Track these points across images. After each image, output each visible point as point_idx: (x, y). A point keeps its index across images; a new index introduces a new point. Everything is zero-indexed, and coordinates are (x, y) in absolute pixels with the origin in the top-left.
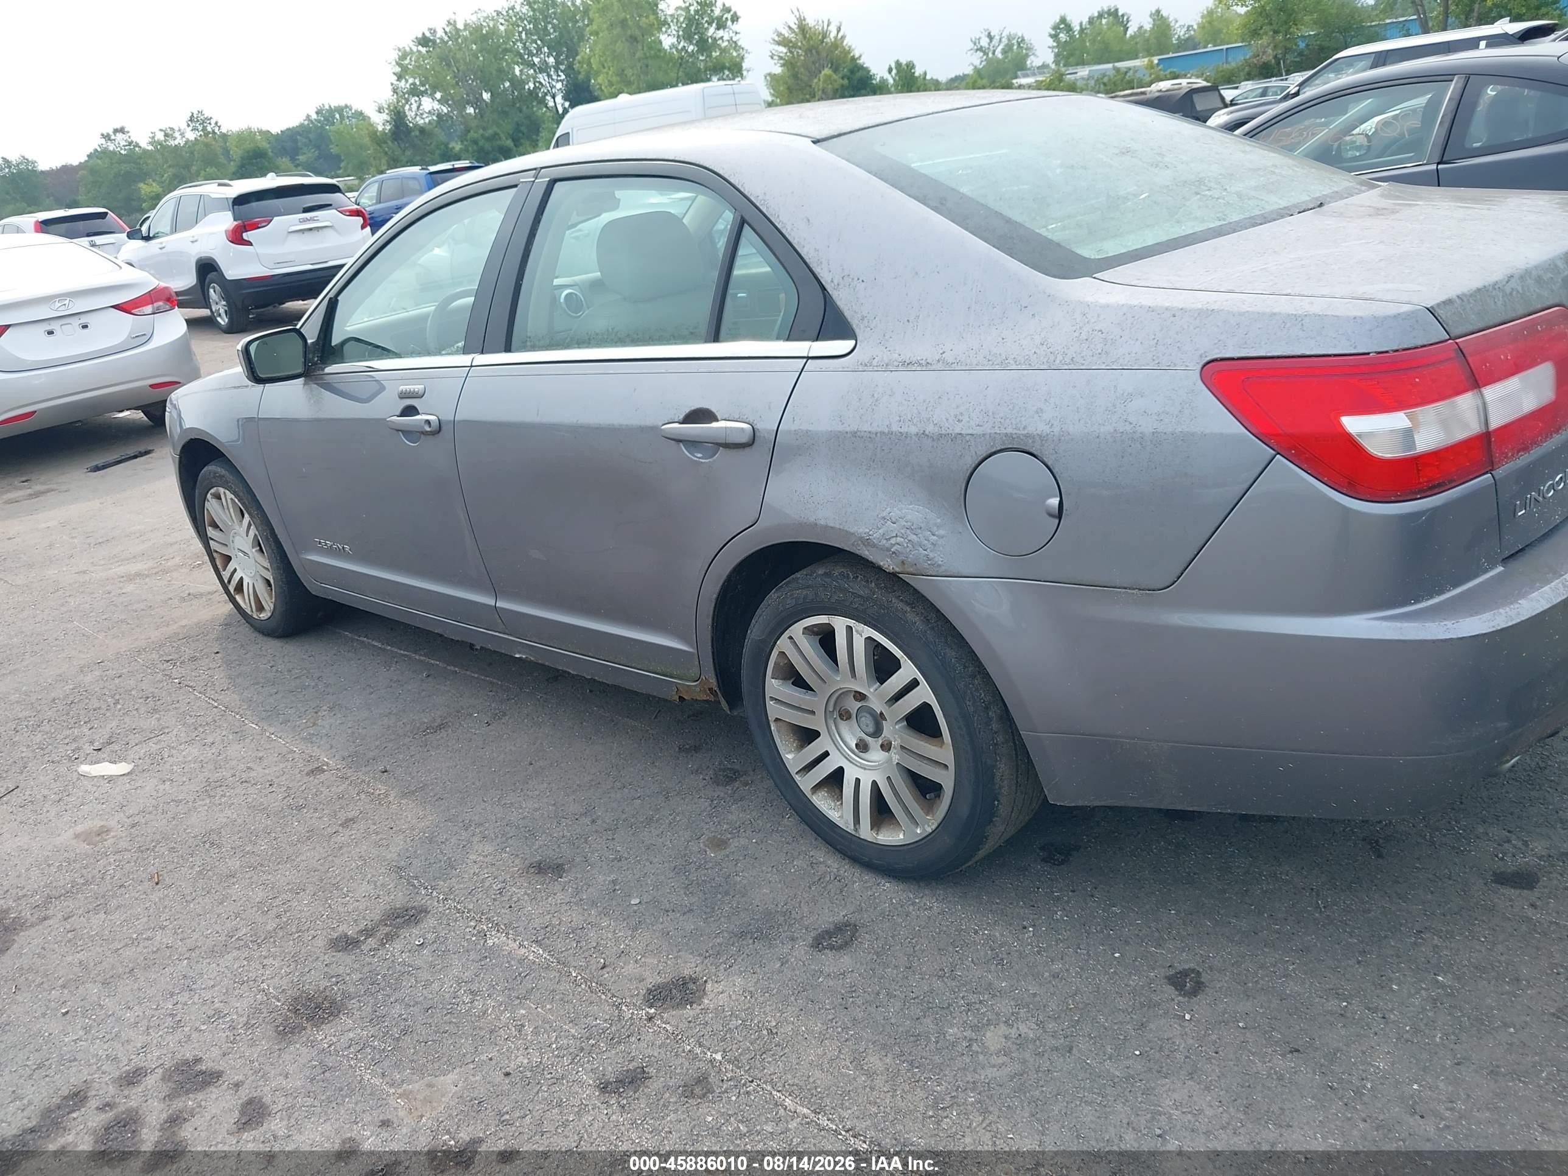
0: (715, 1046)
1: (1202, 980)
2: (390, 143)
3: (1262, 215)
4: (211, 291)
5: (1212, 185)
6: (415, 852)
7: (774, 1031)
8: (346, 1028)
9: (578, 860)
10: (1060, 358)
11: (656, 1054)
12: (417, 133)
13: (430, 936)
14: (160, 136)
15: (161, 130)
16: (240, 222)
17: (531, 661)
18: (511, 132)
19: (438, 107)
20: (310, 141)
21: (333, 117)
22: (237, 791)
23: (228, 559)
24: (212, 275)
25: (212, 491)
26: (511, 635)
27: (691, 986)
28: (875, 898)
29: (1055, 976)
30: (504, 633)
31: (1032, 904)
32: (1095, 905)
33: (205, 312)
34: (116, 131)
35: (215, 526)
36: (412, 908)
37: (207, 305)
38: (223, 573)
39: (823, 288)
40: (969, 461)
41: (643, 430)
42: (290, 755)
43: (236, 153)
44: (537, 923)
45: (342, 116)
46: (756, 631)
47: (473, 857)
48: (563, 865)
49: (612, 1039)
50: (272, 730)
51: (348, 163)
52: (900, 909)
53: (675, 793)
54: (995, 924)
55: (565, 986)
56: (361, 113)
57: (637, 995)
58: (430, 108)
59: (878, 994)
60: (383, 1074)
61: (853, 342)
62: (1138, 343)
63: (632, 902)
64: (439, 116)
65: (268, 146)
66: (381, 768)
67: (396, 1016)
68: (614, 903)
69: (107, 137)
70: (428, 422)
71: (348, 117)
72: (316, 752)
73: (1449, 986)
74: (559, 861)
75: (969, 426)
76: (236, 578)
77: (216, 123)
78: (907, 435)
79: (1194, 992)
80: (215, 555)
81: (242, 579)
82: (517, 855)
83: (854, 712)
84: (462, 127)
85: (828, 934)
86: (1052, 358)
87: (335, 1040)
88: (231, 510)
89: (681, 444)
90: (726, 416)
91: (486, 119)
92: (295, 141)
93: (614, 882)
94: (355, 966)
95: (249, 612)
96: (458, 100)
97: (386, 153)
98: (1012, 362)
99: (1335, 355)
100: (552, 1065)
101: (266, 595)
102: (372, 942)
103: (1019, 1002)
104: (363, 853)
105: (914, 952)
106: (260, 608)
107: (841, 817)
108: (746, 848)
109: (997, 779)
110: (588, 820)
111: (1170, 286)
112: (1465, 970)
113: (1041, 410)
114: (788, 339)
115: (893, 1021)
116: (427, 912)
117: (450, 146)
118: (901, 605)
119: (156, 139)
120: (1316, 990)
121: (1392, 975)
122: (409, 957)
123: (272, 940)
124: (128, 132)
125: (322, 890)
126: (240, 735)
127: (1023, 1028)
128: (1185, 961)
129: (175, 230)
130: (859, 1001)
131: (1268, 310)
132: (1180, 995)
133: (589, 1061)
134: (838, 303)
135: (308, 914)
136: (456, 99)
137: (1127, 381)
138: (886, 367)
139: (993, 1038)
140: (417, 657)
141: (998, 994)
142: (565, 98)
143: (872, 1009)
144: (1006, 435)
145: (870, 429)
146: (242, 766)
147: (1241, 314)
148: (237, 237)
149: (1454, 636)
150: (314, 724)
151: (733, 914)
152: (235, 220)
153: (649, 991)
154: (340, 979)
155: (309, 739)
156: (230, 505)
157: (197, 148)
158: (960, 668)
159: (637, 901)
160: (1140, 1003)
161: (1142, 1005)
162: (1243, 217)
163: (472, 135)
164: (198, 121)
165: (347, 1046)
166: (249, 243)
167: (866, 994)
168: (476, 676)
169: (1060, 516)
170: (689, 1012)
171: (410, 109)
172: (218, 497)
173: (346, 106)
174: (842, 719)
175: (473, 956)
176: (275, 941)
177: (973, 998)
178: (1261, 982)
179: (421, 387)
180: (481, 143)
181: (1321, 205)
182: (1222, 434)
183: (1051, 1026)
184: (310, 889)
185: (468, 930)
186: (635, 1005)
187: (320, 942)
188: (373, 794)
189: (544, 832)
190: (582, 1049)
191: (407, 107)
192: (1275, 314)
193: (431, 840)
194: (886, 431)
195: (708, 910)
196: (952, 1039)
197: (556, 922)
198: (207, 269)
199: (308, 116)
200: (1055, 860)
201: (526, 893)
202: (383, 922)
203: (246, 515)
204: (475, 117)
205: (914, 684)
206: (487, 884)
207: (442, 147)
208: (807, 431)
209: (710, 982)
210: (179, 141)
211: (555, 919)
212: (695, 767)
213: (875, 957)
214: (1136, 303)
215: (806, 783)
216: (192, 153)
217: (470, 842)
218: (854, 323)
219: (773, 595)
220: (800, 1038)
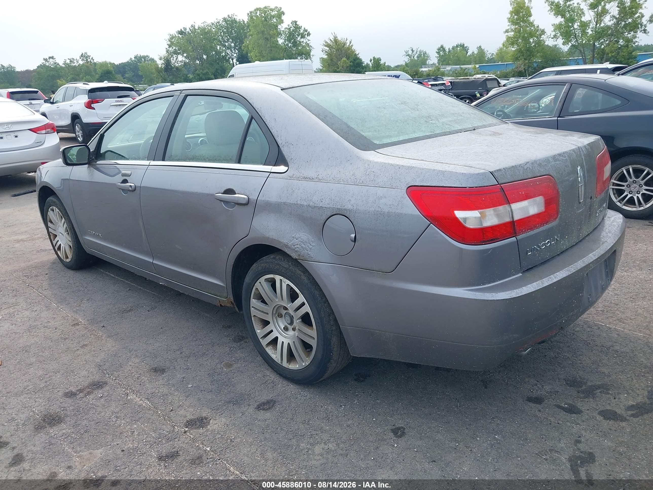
0: (208, 445)
1: (405, 431)
2: (163, 72)
3: (449, 131)
4: (77, 127)
5: (433, 118)
6: (108, 360)
7: (233, 440)
8: (63, 428)
9: (171, 368)
10: (358, 181)
11: (184, 446)
12: (175, 69)
13: (106, 394)
14: (68, 61)
15: (69, 59)
16: (91, 99)
17: (166, 287)
18: (214, 72)
19: (185, 59)
20: (131, 69)
21: (142, 60)
22: (41, 331)
23: (55, 236)
24: (77, 120)
25: (51, 208)
26: (158, 275)
27: (205, 421)
28: (285, 391)
29: (348, 426)
30: (156, 274)
31: (346, 397)
32: (370, 399)
33: (73, 135)
34: (50, 58)
35: (51, 222)
36: (101, 382)
37: (74, 132)
38: (53, 242)
39: (278, 146)
40: (325, 218)
41: (208, 195)
42: (67, 318)
43: (99, 71)
44: (149, 392)
45: (145, 60)
46: (247, 279)
47: (130, 363)
48: (165, 369)
49: (168, 439)
50: (62, 307)
51: (145, 79)
52: (294, 396)
53: (217, 344)
54: (330, 404)
55: (155, 417)
56: (153, 59)
57: (182, 423)
58: (181, 60)
59: (277, 429)
60: (73, 448)
61: (287, 168)
62: (386, 177)
63: (189, 386)
64: (185, 63)
65: (113, 69)
66: (102, 325)
67: (84, 425)
68: (182, 386)
69: (46, 60)
70: (131, 186)
71: (147, 60)
72: (77, 316)
73: (499, 440)
74: (164, 368)
75: (325, 204)
76: (58, 244)
77: (92, 58)
78: (303, 206)
79: (401, 436)
80: (51, 234)
81: (60, 245)
82: (148, 364)
83: (284, 315)
84: (194, 68)
85: (264, 404)
86: (356, 180)
87: (57, 433)
88: (58, 216)
89: (222, 202)
90: (239, 193)
91: (204, 66)
92: (125, 68)
93: (183, 378)
94: (73, 404)
95: (62, 258)
96: (193, 58)
97: (161, 76)
98: (342, 181)
99: (454, 187)
100: (142, 448)
101: (69, 252)
102: (82, 395)
103: (332, 435)
104: (87, 359)
105: (296, 413)
106: (67, 257)
107: (276, 357)
108: (239, 368)
109: (332, 344)
110: (179, 353)
111: (402, 156)
112: (507, 434)
113: (350, 200)
114: (264, 165)
115: (280, 440)
116: (107, 384)
117: (188, 76)
118: (300, 272)
119: (66, 62)
120: (448, 438)
121: (478, 434)
122: (95, 401)
123: (41, 391)
124: (55, 59)
125: (66, 372)
126: (48, 308)
127: (330, 446)
128: (400, 424)
129: (64, 100)
130: (269, 431)
131: (432, 168)
132: (395, 437)
133: (157, 447)
134: (283, 152)
135: (58, 382)
136: (192, 57)
137: (380, 192)
138: (298, 179)
139: (318, 449)
140: (127, 282)
141: (324, 431)
142: (237, 60)
143: (274, 435)
144: (337, 208)
145: (290, 202)
146: (46, 321)
147: (423, 169)
148: (89, 105)
149: (495, 299)
150: (80, 306)
151: (228, 394)
152: (89, 99)
153: (187, 422)
154: (65, 409)
155: (76, 312)
156: (57, 214)
157: (83, 67)
158: (320, 299)
159: (191, 386)
160: (379, 439)
161: (379, 440)
162: (441, 132)
163: (197, 72)
164: (84, 57)
165: (61, 435)
166: (94, 109)
167: (273, 429)
168: (148, 291)
169: (355, 241)
170: (201, 431)
171: (173, 59)
172: (53, 210)
173: (147, 56)
174: (279, 317)
175: (121, 403)
176: (42, 392)
177: (314, 433)
178: (428, 434)
179: (130, 172)
180: (201, 76)
181: (474, 129)
182: (412, 214)
183: (342, 445)
184: (62, 372)
185: (121, 392)
186: (180, 426)
187: (60, 394)
188: (97, 335)
189: (161, 356)
190: (155, 442)
191: (172, 58)
192: (435, 170)
193: (115, 356)
194: (296, 203)
195: (218, 392)
196: (302, 448)
197: (157, 391)
198: (75, 117)
199: (131, 59)
200: (359, 380)
201: (148, 380)
202: (88, 387)
203: (63, 219)
204: (199, 65)
205: (303, 304)
206: (133, 375)
207: (185, 76)
208: (268, 201)
209: (212, 419)
210: (76, 64)
211: (157, 390)
212: (227, 334)
213: (280, 414)
214: (387, 162)
215: (264, 342)
216: (81, 69)
217: (130, 357)
218: (288, 160)
219: (254, 265)
220: (242, 444)
